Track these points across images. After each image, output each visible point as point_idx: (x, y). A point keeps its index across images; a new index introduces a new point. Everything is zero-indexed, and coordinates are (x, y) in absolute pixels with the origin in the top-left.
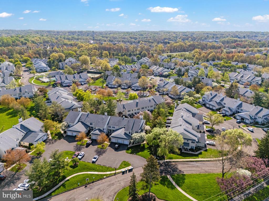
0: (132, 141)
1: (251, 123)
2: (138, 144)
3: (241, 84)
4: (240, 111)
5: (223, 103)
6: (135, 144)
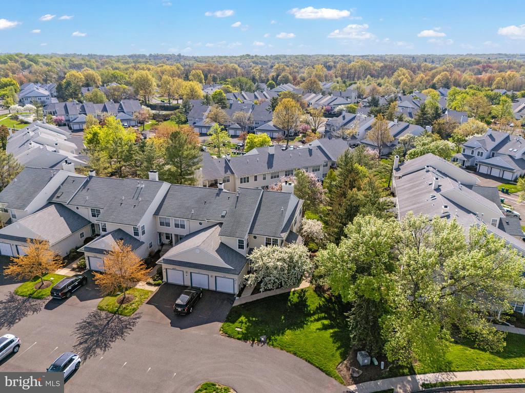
0: (252, 279)
2: (279, 292)
6: (266, 290)
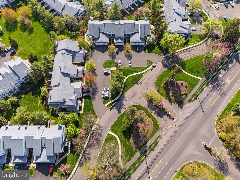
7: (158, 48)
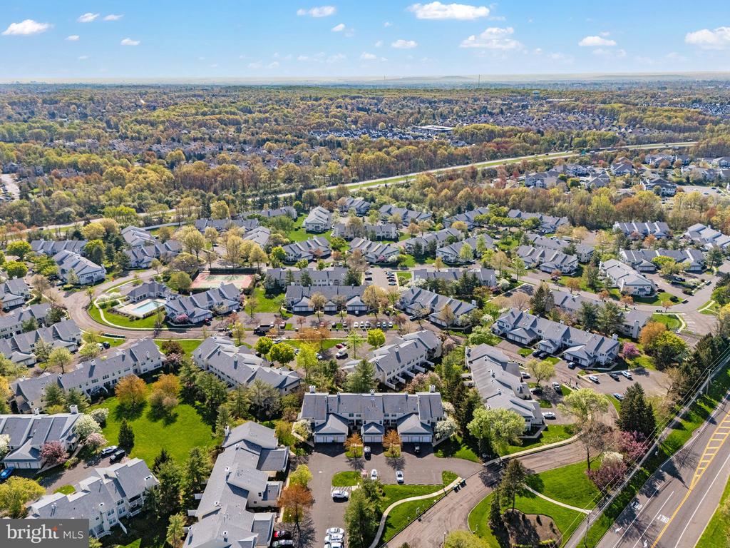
1: (589, 366)
3: (543, 271)
4: (567, 343)
5: (536, 330)
7: (468, 448)
